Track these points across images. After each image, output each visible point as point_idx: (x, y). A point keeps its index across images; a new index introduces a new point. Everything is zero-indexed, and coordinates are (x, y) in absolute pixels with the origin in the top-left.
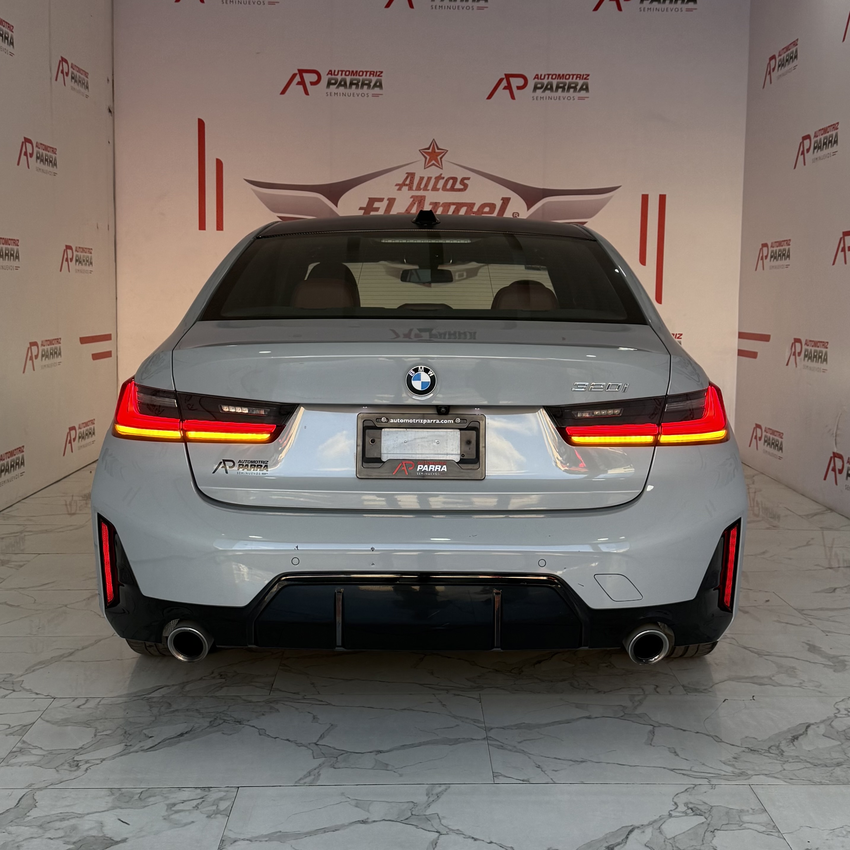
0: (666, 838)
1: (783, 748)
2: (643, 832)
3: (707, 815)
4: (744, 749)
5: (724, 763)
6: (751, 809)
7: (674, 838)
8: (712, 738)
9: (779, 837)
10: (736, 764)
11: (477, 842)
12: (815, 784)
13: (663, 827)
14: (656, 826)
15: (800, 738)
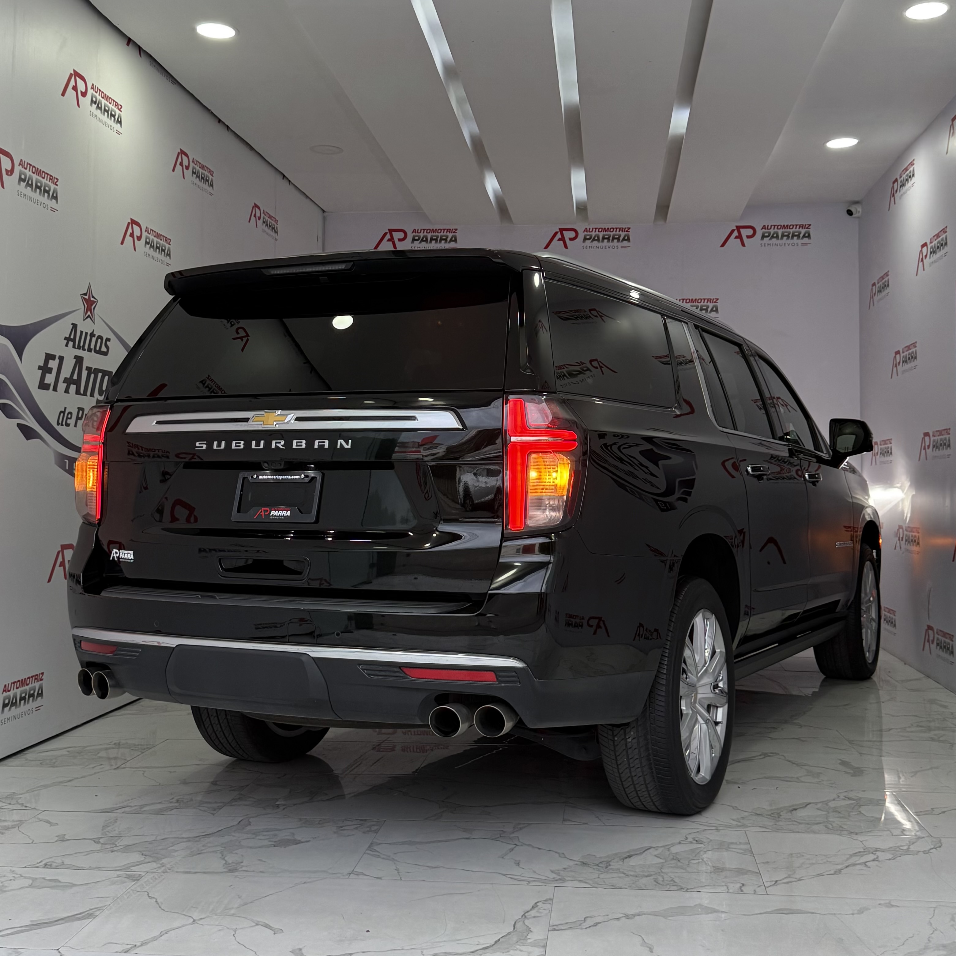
0: (671, 853)
1: (781, 814)
2: (657, 850)
3: (705, 844)
4: (752, 814)
5: (733, 820)
6: (740, 842)
7: (676, 853)
8: (731, 808)
9: (751, 855)
10: (742, 821)
11: (541, 850)
12: (794, 832)
13: (672, 849)
14: (668, 847)
15: (798, 810)
